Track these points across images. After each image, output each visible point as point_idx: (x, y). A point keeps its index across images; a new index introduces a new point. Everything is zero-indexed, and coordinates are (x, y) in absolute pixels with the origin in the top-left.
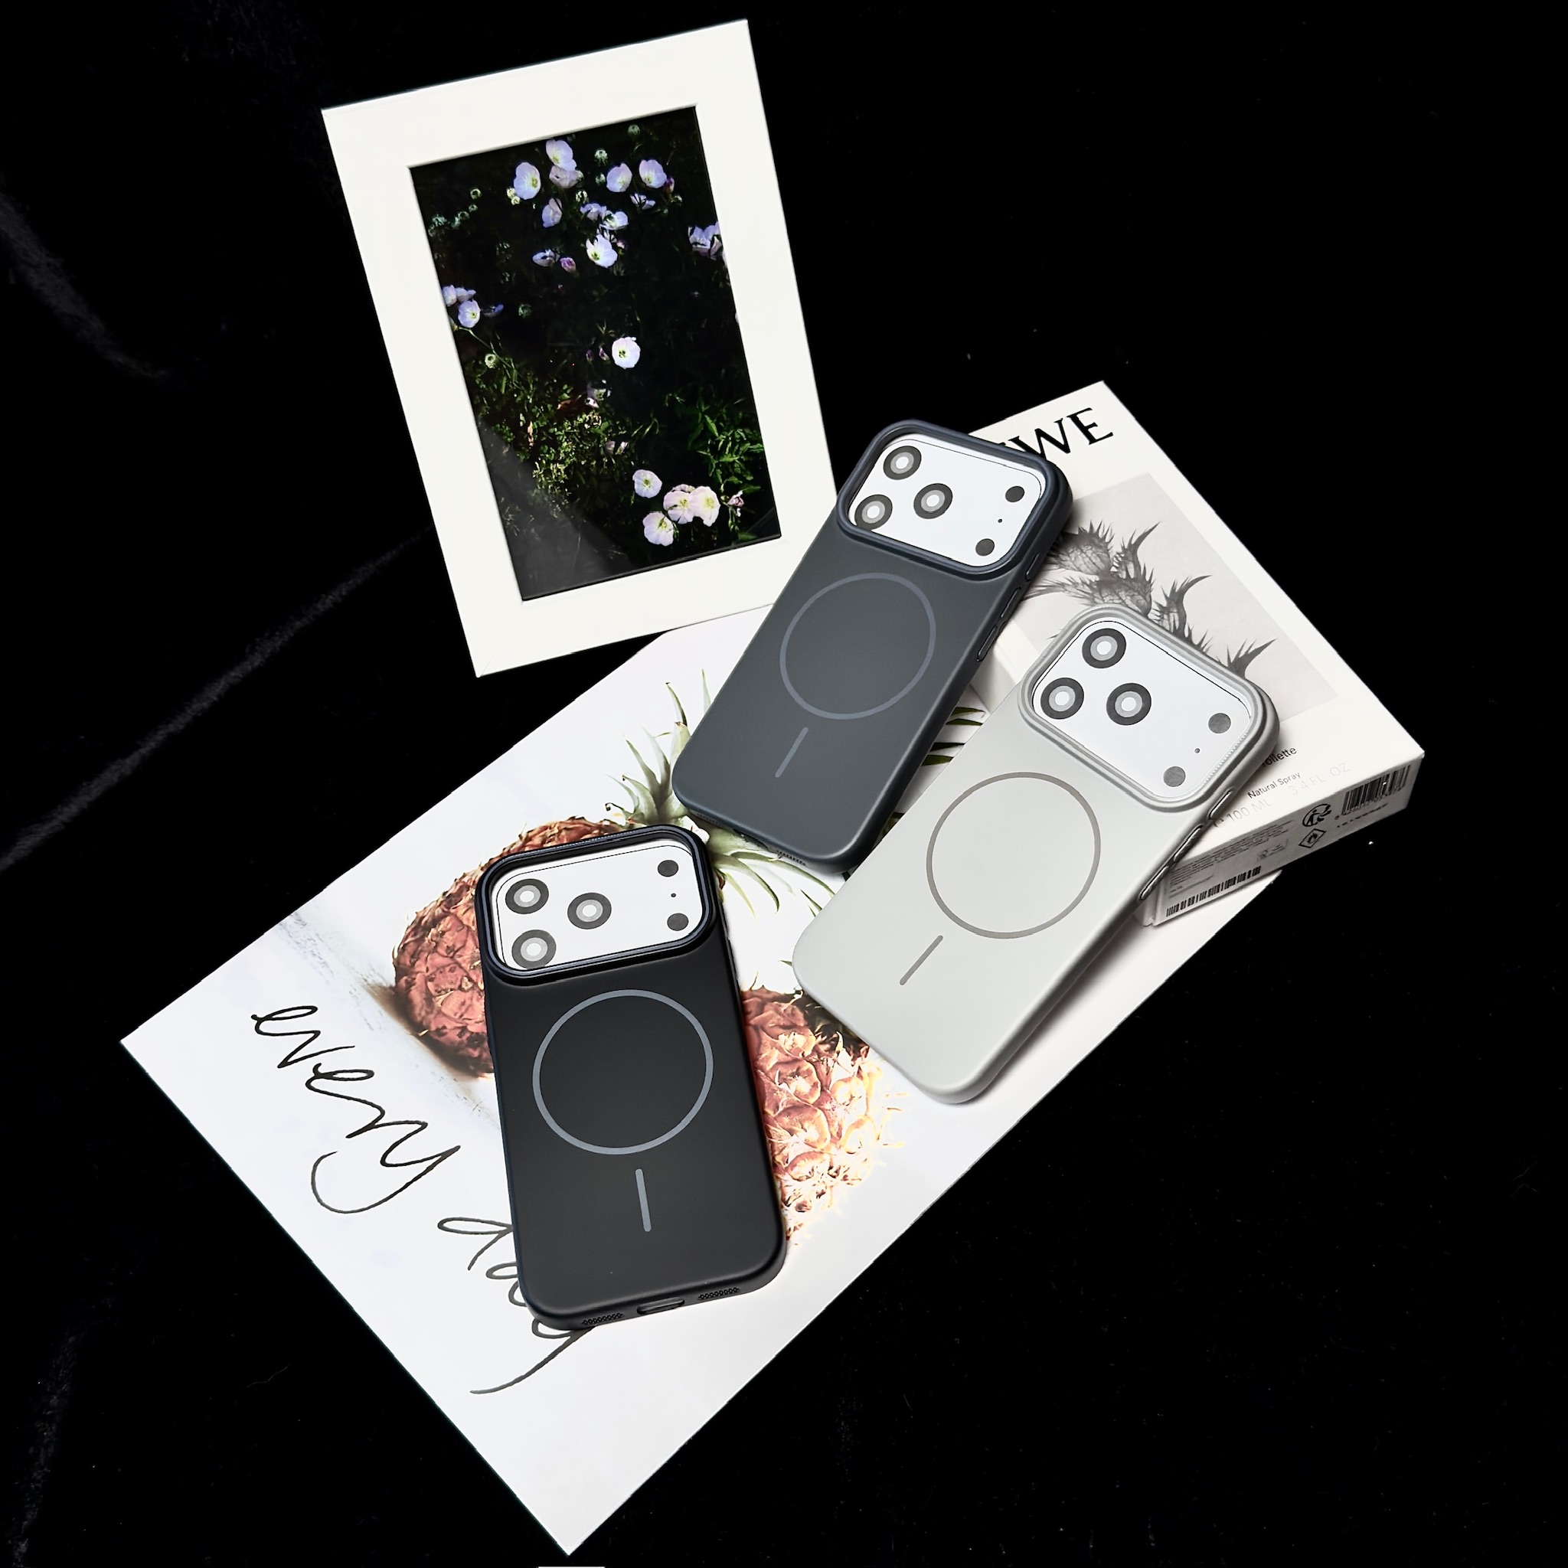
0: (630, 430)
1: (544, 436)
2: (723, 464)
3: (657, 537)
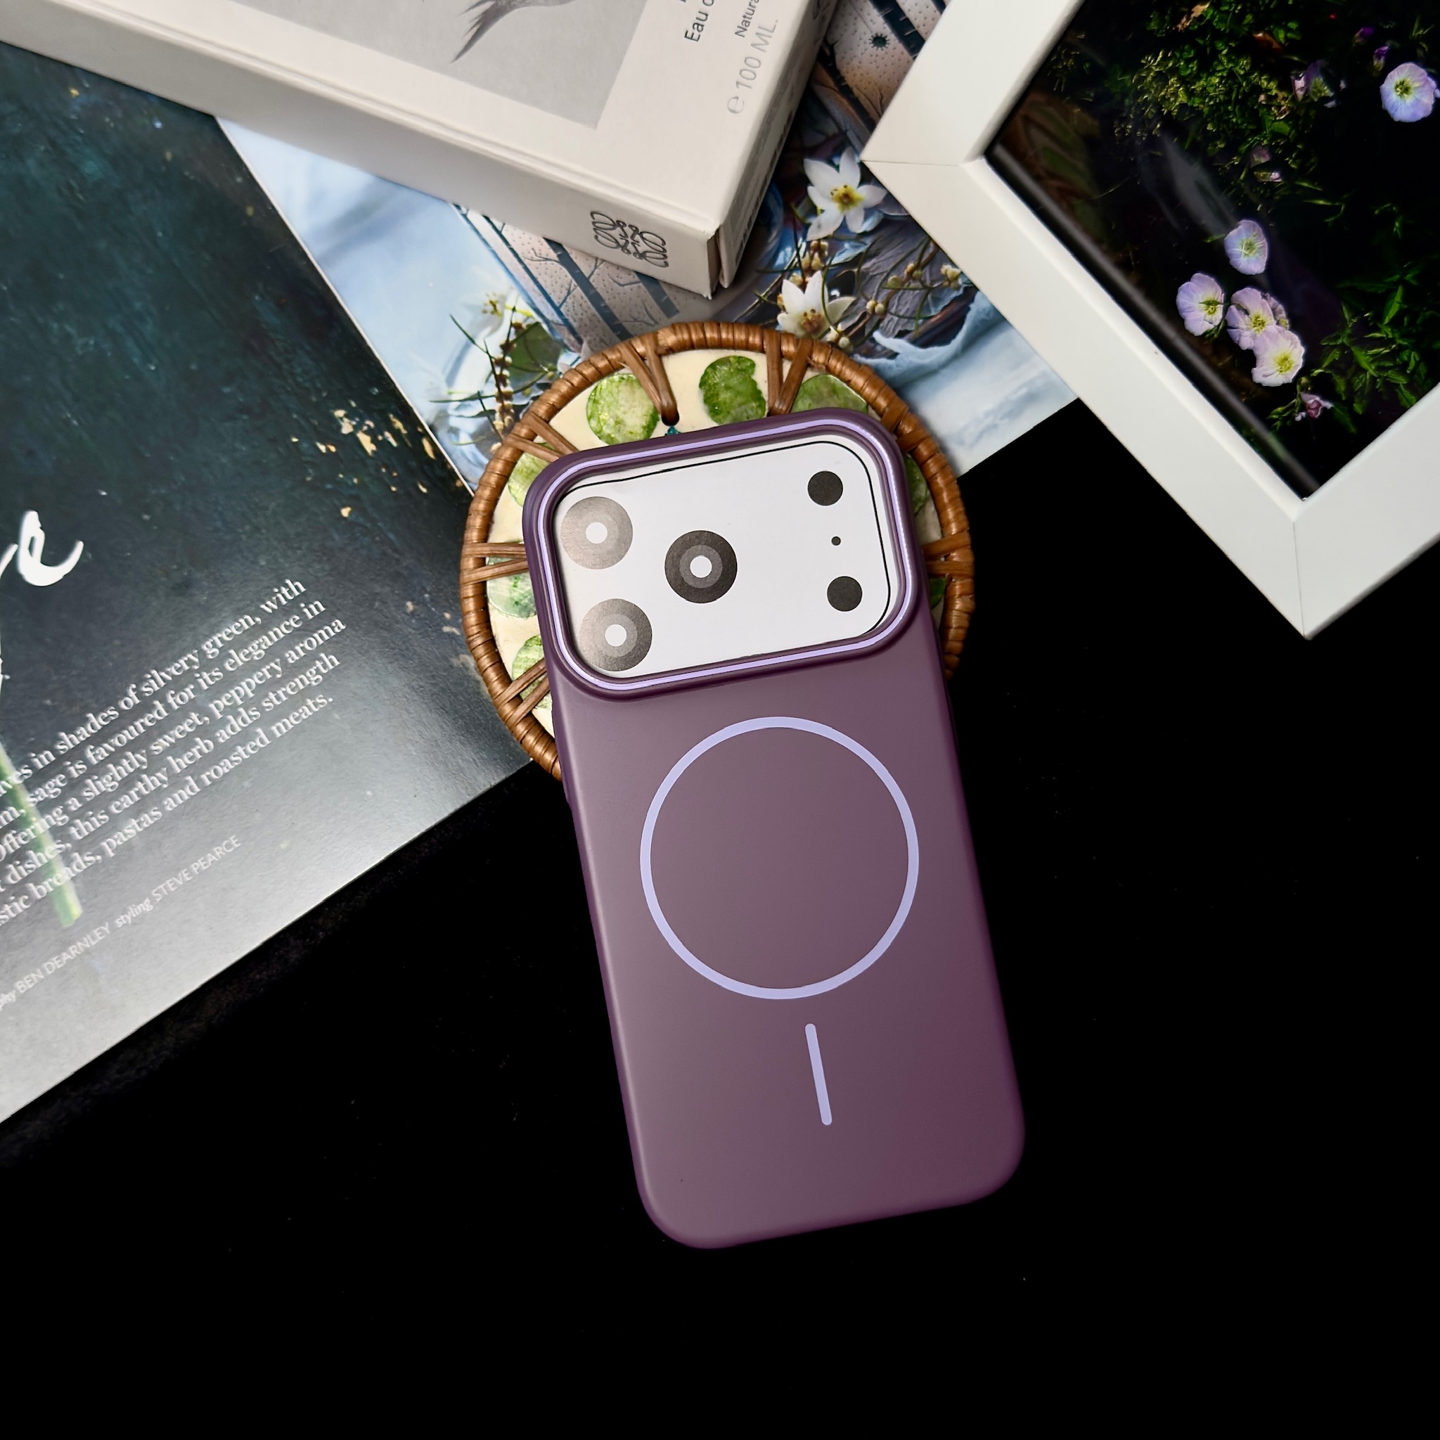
0: (1302, 173)
1: (1204, 38)
2: (1351, 355)
3: (1190, 308)
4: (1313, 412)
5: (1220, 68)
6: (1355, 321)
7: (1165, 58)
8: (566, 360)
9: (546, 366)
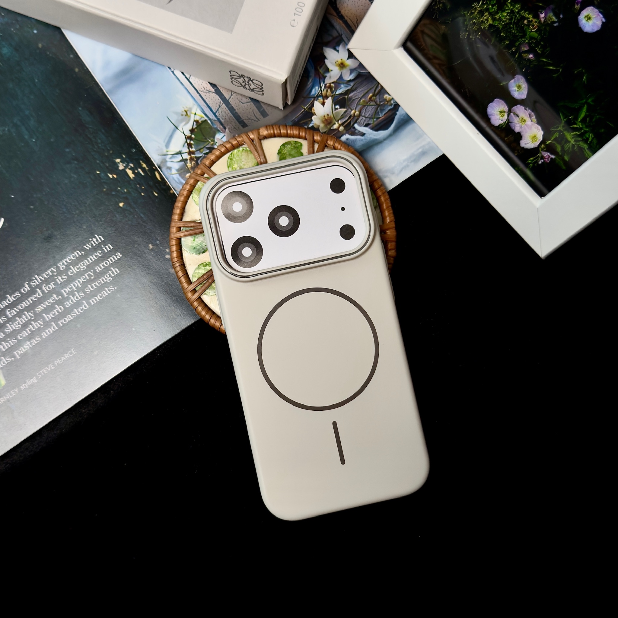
0: (543, 55)
2: (564, 134)
3: (493, 114)
4: (546, 160)
5: (507, 9)
6: (565, 120)
7: (483, 4)
8: (219, 137)
9: (209, 139)
